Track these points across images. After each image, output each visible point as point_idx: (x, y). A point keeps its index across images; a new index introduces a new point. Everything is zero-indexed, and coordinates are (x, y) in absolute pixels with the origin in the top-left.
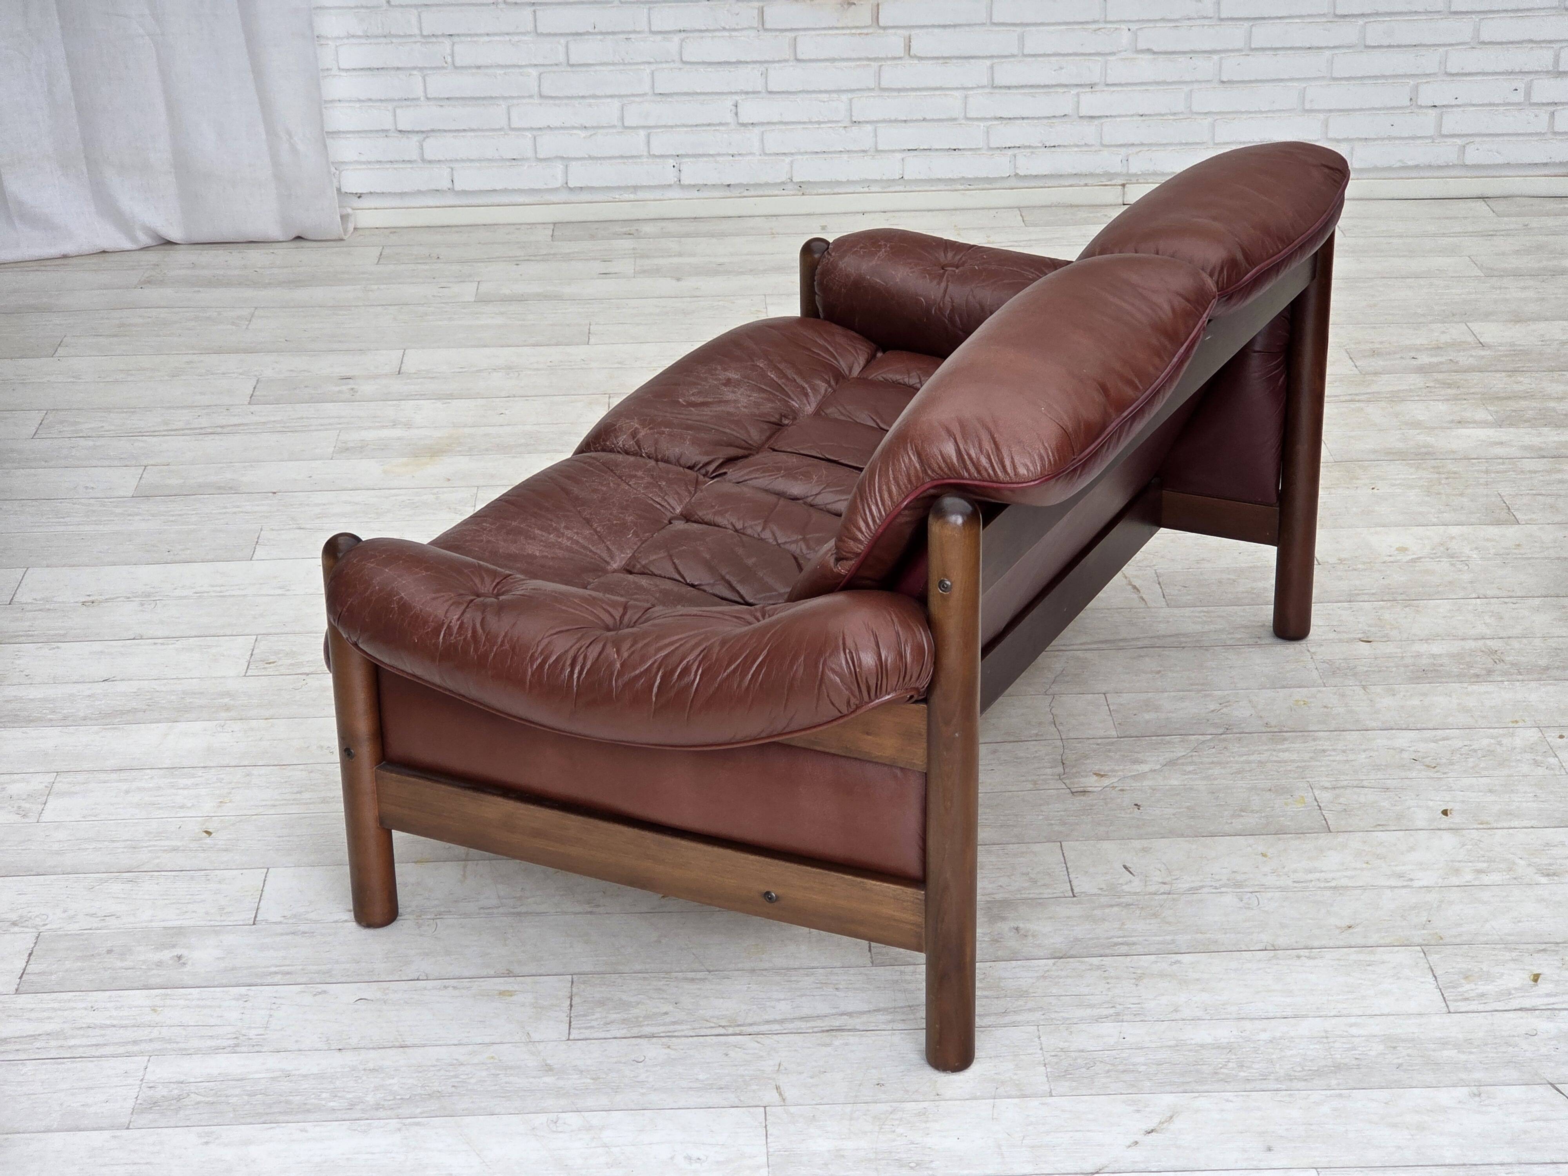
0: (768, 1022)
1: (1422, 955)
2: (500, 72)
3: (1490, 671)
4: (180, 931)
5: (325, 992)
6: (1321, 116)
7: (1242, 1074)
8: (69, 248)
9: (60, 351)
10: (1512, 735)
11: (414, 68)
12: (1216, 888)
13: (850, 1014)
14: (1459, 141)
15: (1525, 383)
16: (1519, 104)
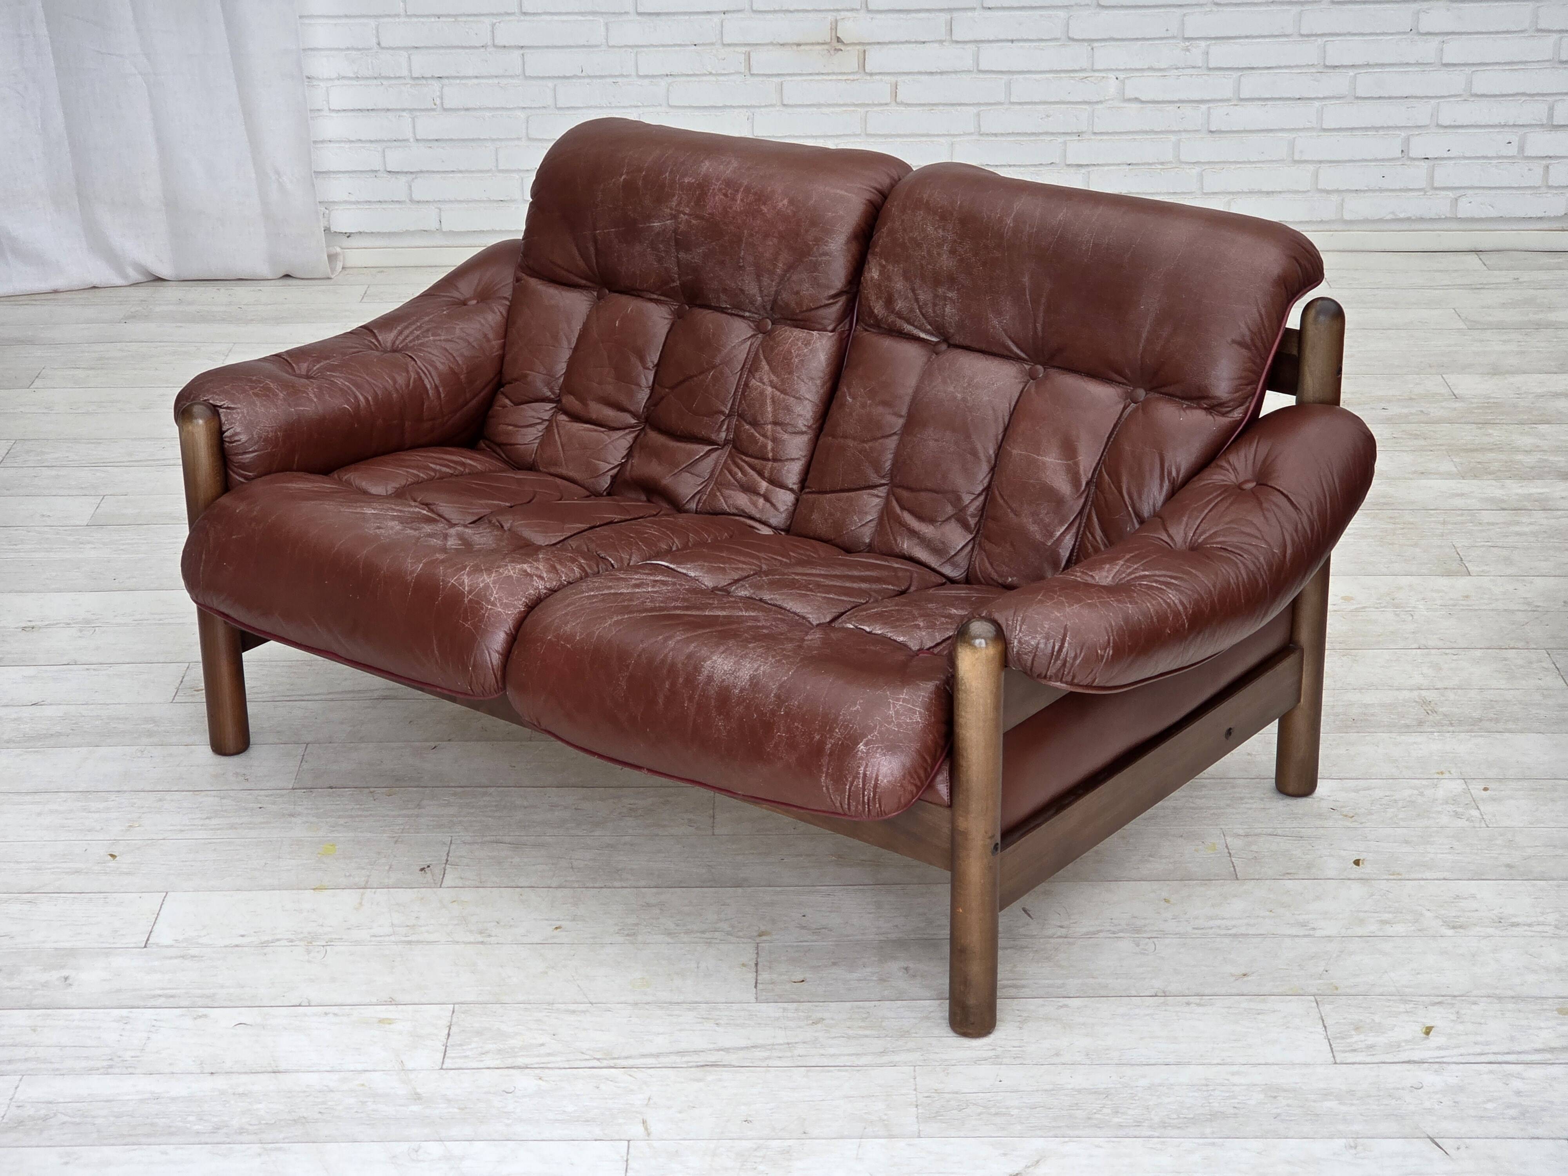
0: (644, 1056)
1: (1315, 1004)
2: (488, 114)
3: (1421, 722)
4: (72, 952)
5: (205, 1016)
6: (1311, 167)
7: (1116, 1120)
8: (59, 282)
9: (38, 383)
10: (1435, 786)
11: (404, 110)
12: (1114, 933)
13: (727, 1050)
14: (1451, 194)
15: (1496, 434)
16: (1513, 157)
